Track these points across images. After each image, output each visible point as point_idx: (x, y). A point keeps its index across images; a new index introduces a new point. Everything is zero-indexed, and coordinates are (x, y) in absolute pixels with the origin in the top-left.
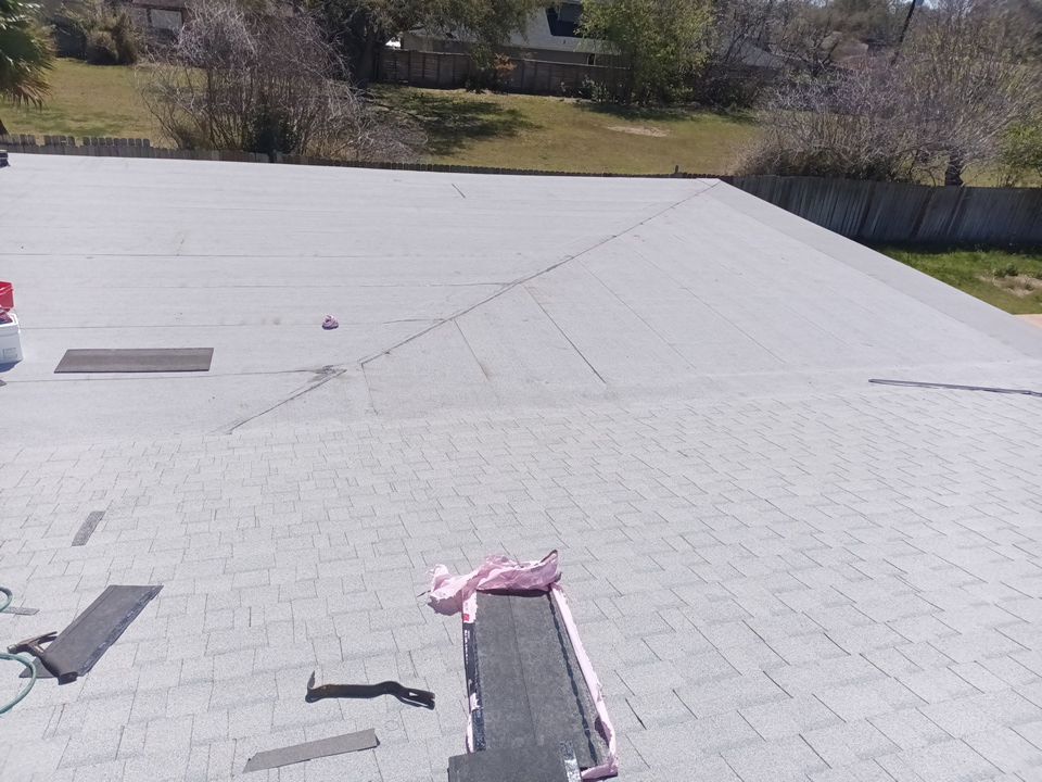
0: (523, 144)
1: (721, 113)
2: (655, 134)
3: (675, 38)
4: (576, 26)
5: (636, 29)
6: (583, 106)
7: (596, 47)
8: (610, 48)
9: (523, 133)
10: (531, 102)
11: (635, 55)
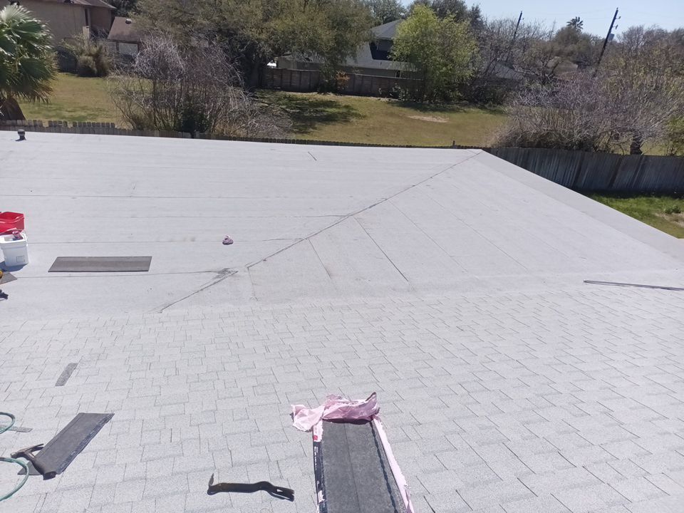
0: (354, 127)
1: (482, 108)
2: (440, 121)
3: (452, 61)
4: (389, 53)
5: (427, 55)
6: (392, 104)
7: (402, 67)
8: (410, 67)
9: (354, 120)
10: (360, 101)
11: (426, 72)
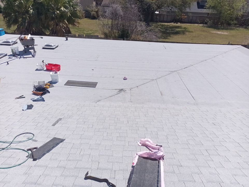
0: (187, 36)
1: (246, 28)
2: (225, 34)
3: (233, 8)
4: (205, 6)
5: (222, 6)
6: (205, 26)
7: (209, 11)
8: (214, 11)
9: (187, 33)
10: (191, 25)
11: (221, 13)
